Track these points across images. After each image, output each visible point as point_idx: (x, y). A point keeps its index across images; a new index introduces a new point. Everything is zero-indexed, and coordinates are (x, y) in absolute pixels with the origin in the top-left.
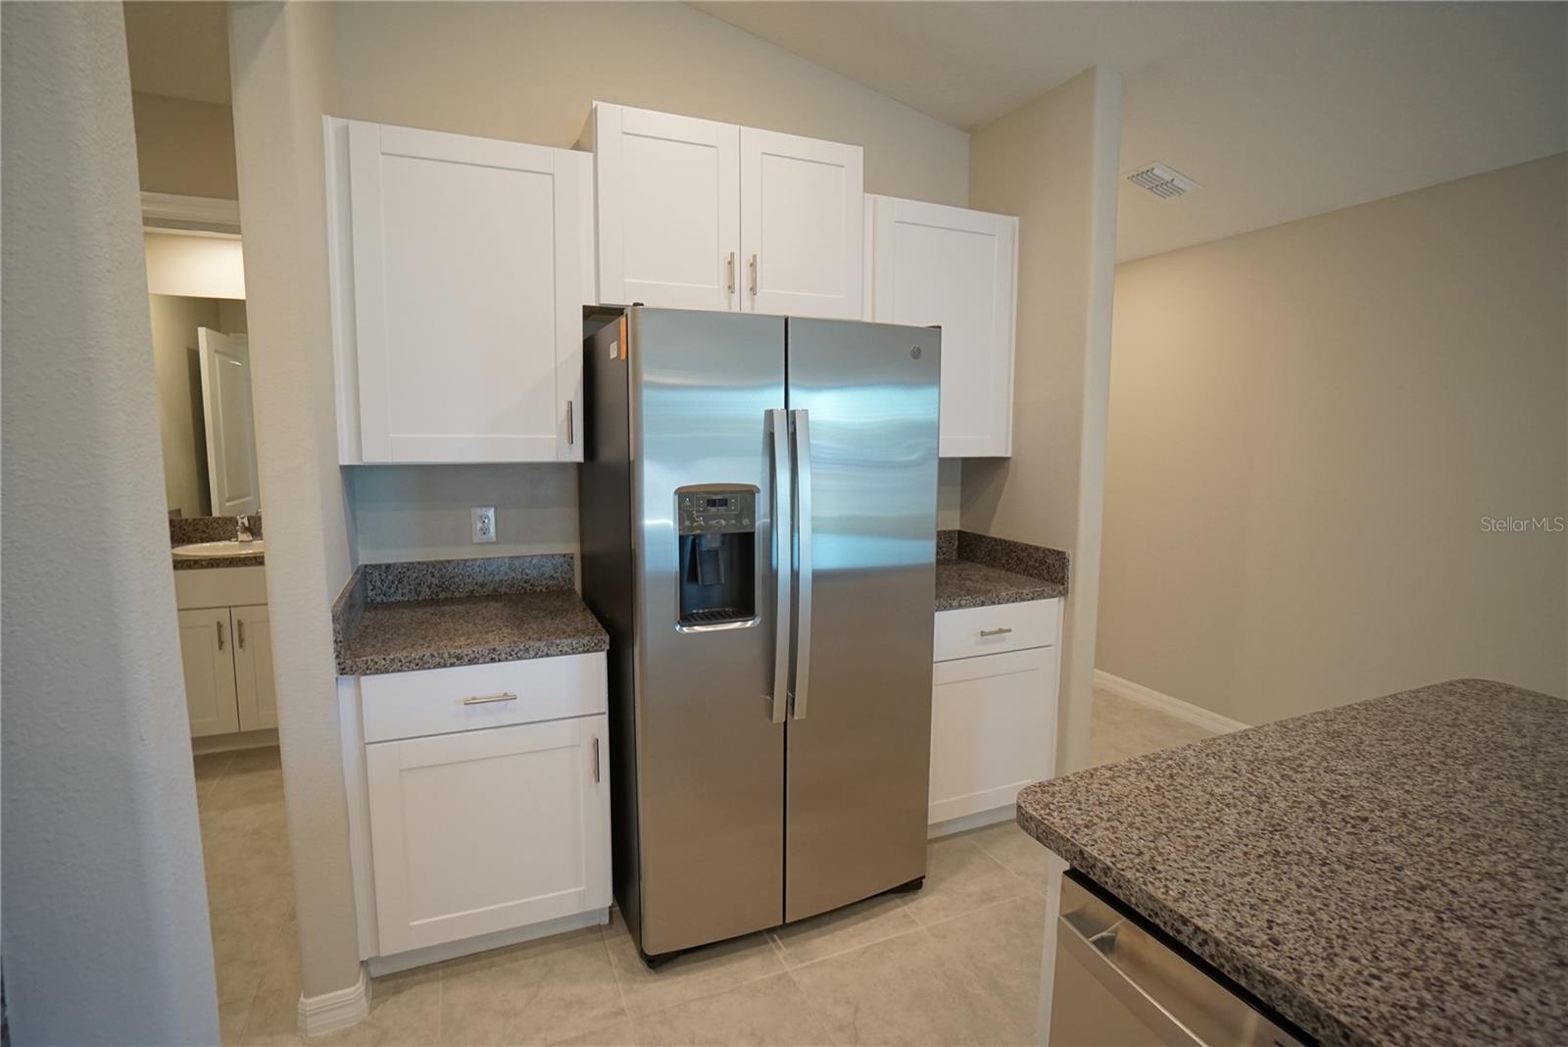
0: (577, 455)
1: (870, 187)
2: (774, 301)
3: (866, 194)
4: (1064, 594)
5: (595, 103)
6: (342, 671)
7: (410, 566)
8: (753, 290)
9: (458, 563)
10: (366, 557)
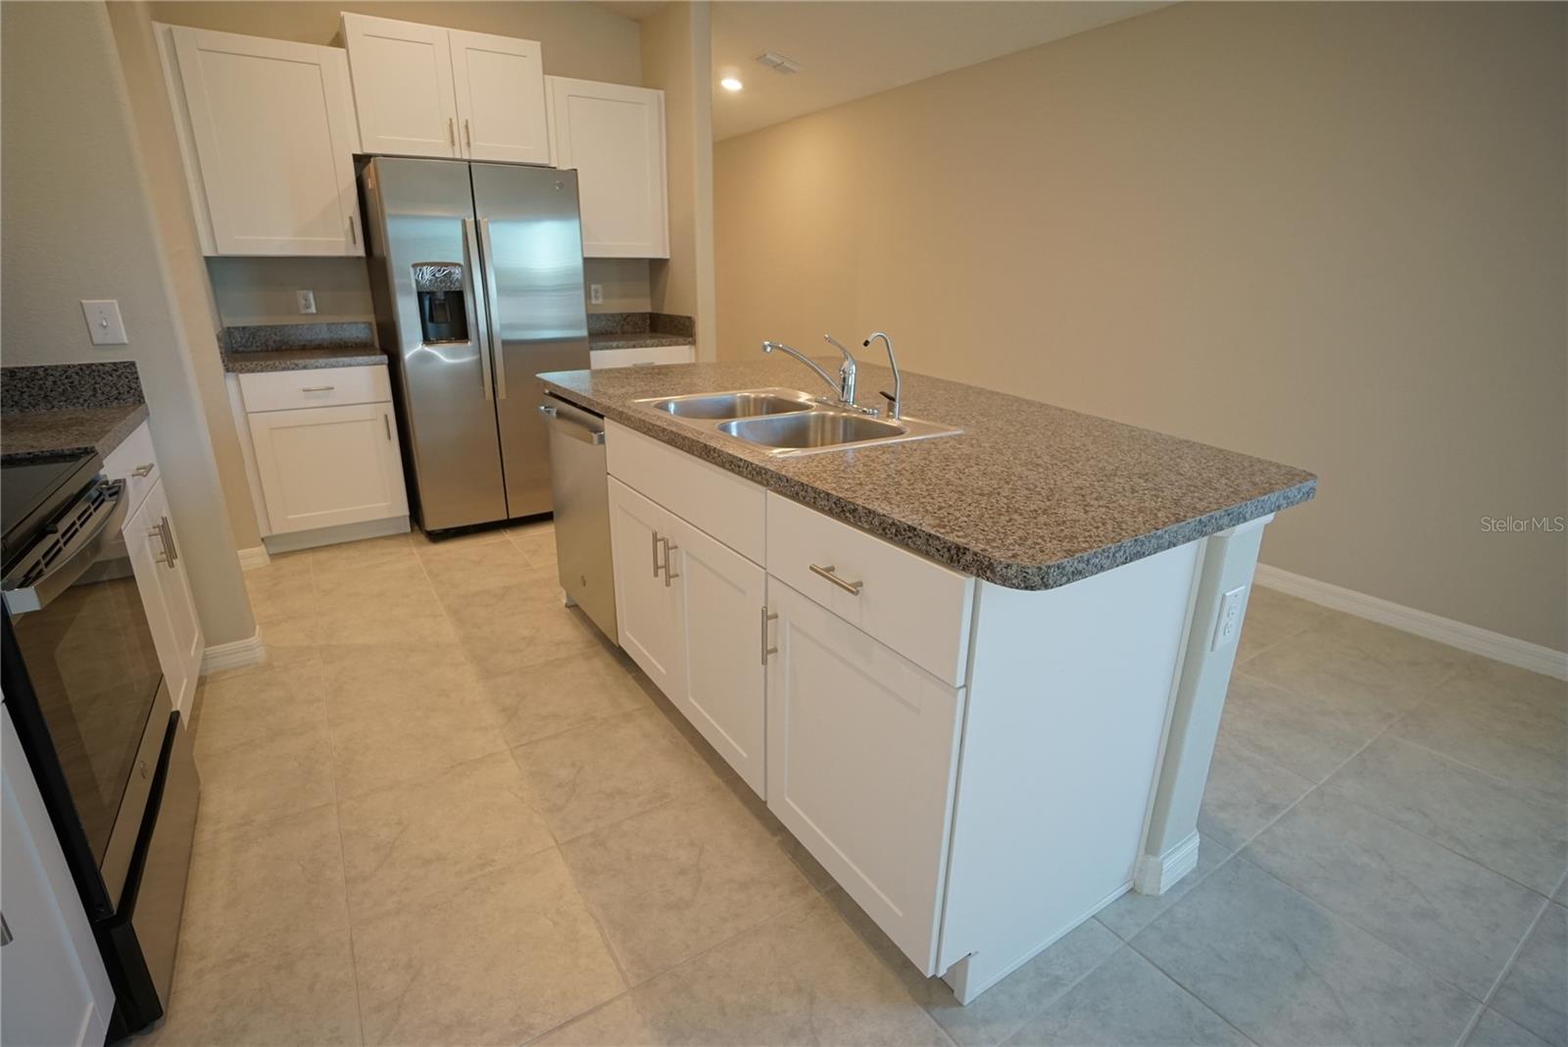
0: (361, 252)
1: (547, 70)
2: (483, 149)
3: (547, 77)
4: (693, 343)
5: (342, 13)
6: (227, 370)
7: (259, 328)
8: (469, 144)
9: (292, 326)
10: (228, 323)
